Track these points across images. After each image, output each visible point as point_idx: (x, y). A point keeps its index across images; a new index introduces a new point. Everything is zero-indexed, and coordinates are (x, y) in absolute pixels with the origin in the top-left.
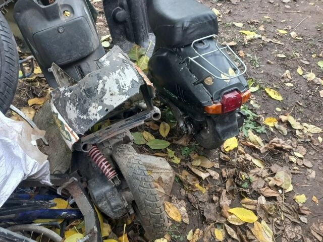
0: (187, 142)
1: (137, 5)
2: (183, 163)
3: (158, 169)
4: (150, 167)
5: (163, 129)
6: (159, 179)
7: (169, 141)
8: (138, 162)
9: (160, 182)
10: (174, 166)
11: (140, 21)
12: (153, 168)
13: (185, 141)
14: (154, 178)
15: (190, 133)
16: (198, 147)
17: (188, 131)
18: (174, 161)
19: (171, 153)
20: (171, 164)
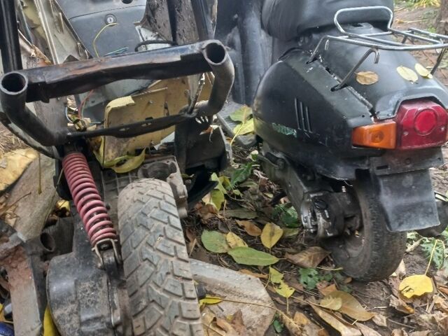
0: (314, 261)
1: (255, 40)
2: (300, 299)
3: (240, 295)
4: (223, 290)
5: (268, 234)
6: (235, 315)
7: (276, 256)
8: (164, 196)
9: (237, 322)
10: (278, 299)
11: (257, 67)
12: (229, 291)
13: (310, 258)
14: (225, 313)
15: (321, 231)
16: (339, 277)
17: (316, 226)
18: (278, 291)
19: (276, 276)
20: (273, 295)
